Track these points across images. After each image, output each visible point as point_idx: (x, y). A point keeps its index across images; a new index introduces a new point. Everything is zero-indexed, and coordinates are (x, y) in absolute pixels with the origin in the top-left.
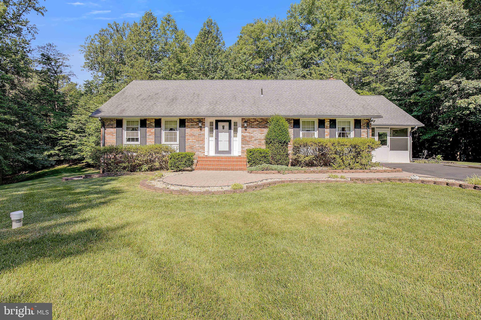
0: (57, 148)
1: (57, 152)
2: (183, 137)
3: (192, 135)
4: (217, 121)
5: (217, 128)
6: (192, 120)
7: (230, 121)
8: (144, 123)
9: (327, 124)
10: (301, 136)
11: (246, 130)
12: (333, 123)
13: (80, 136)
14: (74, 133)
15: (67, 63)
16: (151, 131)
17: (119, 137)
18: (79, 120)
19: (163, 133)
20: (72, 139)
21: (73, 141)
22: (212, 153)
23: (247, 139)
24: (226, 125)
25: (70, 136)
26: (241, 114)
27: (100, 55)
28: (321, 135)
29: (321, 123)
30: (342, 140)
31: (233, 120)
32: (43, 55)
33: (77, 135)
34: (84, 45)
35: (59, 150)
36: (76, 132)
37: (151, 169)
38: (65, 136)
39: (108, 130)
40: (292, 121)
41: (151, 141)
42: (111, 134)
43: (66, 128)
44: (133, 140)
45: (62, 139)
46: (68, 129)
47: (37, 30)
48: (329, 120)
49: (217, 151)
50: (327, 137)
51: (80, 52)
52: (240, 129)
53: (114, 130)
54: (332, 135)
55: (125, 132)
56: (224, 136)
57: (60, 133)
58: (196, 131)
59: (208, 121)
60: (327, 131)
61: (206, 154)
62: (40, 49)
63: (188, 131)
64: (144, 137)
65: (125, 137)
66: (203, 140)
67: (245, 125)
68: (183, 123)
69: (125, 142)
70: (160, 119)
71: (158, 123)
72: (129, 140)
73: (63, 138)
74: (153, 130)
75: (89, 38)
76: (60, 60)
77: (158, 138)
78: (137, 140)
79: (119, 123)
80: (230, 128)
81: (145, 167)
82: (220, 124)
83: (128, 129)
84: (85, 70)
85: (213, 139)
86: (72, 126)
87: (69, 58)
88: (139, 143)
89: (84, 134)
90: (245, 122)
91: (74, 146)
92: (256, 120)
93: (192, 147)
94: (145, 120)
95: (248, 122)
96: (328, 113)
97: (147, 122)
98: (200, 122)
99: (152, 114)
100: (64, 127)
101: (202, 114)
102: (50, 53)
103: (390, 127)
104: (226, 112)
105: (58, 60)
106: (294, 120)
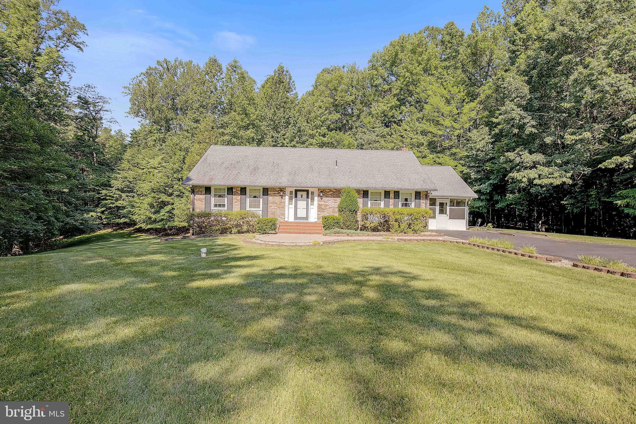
0: (99, 210)
1: (99, 214)
2: (266, 204)
3: (274, 203)
4: (296, 191)
5: (296, 196)
6: (273, 189)
7: (307, 191)
8: (230, 190)
9: (392, 195)
10: (369, 205)
11: (322, 199)
12: (397, 194)
13: (127, 196)
14: (120, 193)
15: (106, 107)
16: (237, 198)
17: (208, 203)
18: (126, 178)
19: (248, 200)
20: (117, 200)
21: (119, 202)
22: (291, 219)
23: (323, 207)
24: (305, 194)
25: (115, 196)
26: (317, 185)
27: (149, 100)
28: (387, 205)
29: (387, 194)
30: (406, 210)
31: (311, 190)
32: (79, 97)
33: (124, 195)
34: (128, 86)
35: (103, 212)
36: (122, 191)
37: (239, 232)
38: (110, 196)
39: (197, 196)
40: (362, 192)
41: (236, 208)
42: (200, 200)
43: (110, 186)
44: (220, 206)
45: (107, 200)
46: (113, 187)
47: (74, 68)
48: (393, 192)
49: (296, 217)
50: (391, 207)
51: (124, 94)
52: (316, 198)
53: (203, 197)
54: (395, 205)
55: (213, 199)
56: (302, 204)
57: (104, 192)
58: (277, 199)
59: (288, 191)
60: (392, 201)
61: (286, 220)
62: (76, 90)
63: (270, 198)
64: (231, 203)
65: (213, 203)
66: (284, 207)
67: (321, 195)
68: (266, 191)
69: (213, 208)
70: (245, 188)
71: (243, 191)
72: (216, 206)
73: (108, 198)
74: (239, 197)
75: (135, 79)
76: (99, 104)
77: (243, 206)
78: (224, 206)
79: (208, 190)
80: (308, 197)
81: (234, 230)
82: (299, 194)
83: (215, 196)
84: (130, 116)
85: (293, 206)
86: (117, 184)
87: (109, 101)
88: (225, 208)
89: (131, 194)
90: (322, 192)
91: (118, 208)
92: (330, 190)
93: (273, 213)
94: (232, 188)
95: (324, 192)
96: (393, 185)
97: (234, 190)
98: (281, 191)
99: (239, 182)
100: (108, 185)
101: (283, 185)
102: (89, 96)
103: (450, 198)
104: (302, 181)
105: (97, 104)
106: (364, 191)
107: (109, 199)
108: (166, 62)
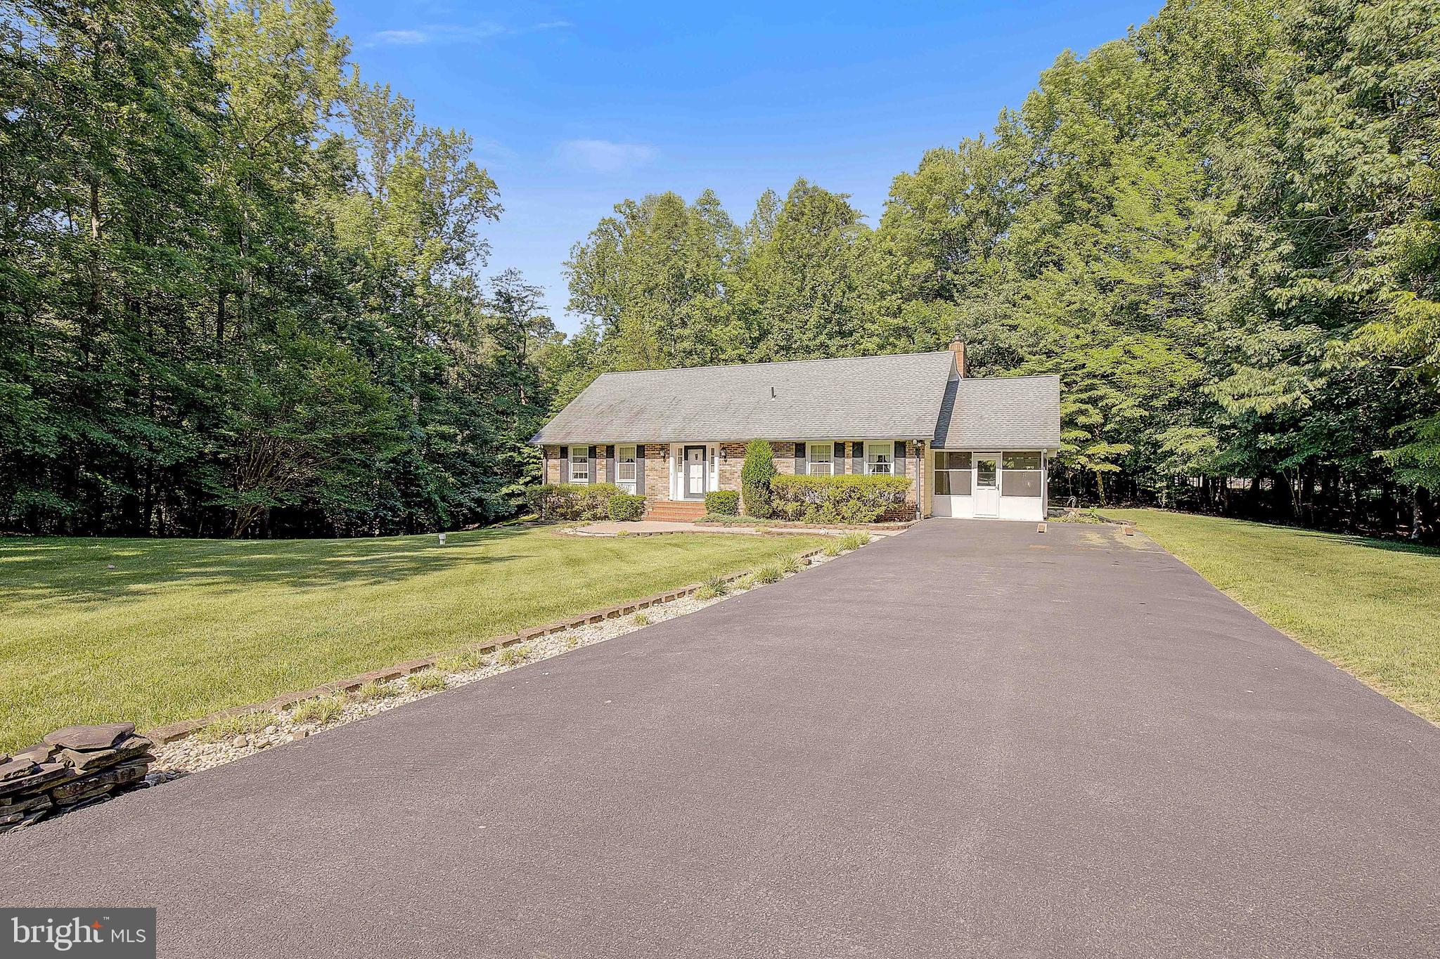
2: (642, 472)
3: (653, 469)
4: (687, 448)
5: (686, 458)
6: (652, 447)
7: (704, 448)
8: (593, 451)
9: (849, 450)
10: (808, 471)
11: (726, 461)
12: (858, 448)
15: (540, 302)
16: (601, 463)
17: (564, 471)
19: (617, 465)
22: (680, 497)
23: (728, 475)
24: (700, 453)
26: (720, 436)
28: (840, 470)
29: (840, 448)
30: (881, 477)
31: (708, 446)
32: (499, 293)
34: (569, 259)
37: (595, 518)
39: (552, 462)
40: (794, 447)
41: (602, 477)
42: (554, 467)
44: (581, 476)
48: (851, 444)
49: (688, 493)
50: (849, 472)
51: (563, 276)
52: (716, 459)
53: (557, 462)
54: (857, 470)
55: (571, 465)
56: (696, 470)
58: (658, 463)
59: (674, 449)
60: (849, 461)
61: (671, 498)
62: (496, 282)
63: (647, 462)
64: (594, 472)
65: (571, 471)
66: (667, 477)
67: (723, 454)
68: (641, 450)
69: (572, 479)
70: (613, 446)
71: (610, 450)
72: (576, 476)
74: (604, 462)
75: (576, 248)
76: (528, 298)
77: (610, 477)
78: (585, 475)
79: (564, 451)
80: (704, 459)
81: (587, 514)
82: (692, 453)
83: (575, 460)
84: (571, 313)
85: (681, 475)
87: (543, 291)
88: (587, 480)
90: (724, 448)
92: (739, 446)
93: (652, 488)
94: (595, 447)
95: (730, 449)
96: (850, 431)
97: (598, 451)
98: (664, 449)
99: (601, 439)
101: (663, 439)
102: (512, 288)
103: (1002, 451)
104: (696, 435)
105: (525, 300)
106: (796, 445)
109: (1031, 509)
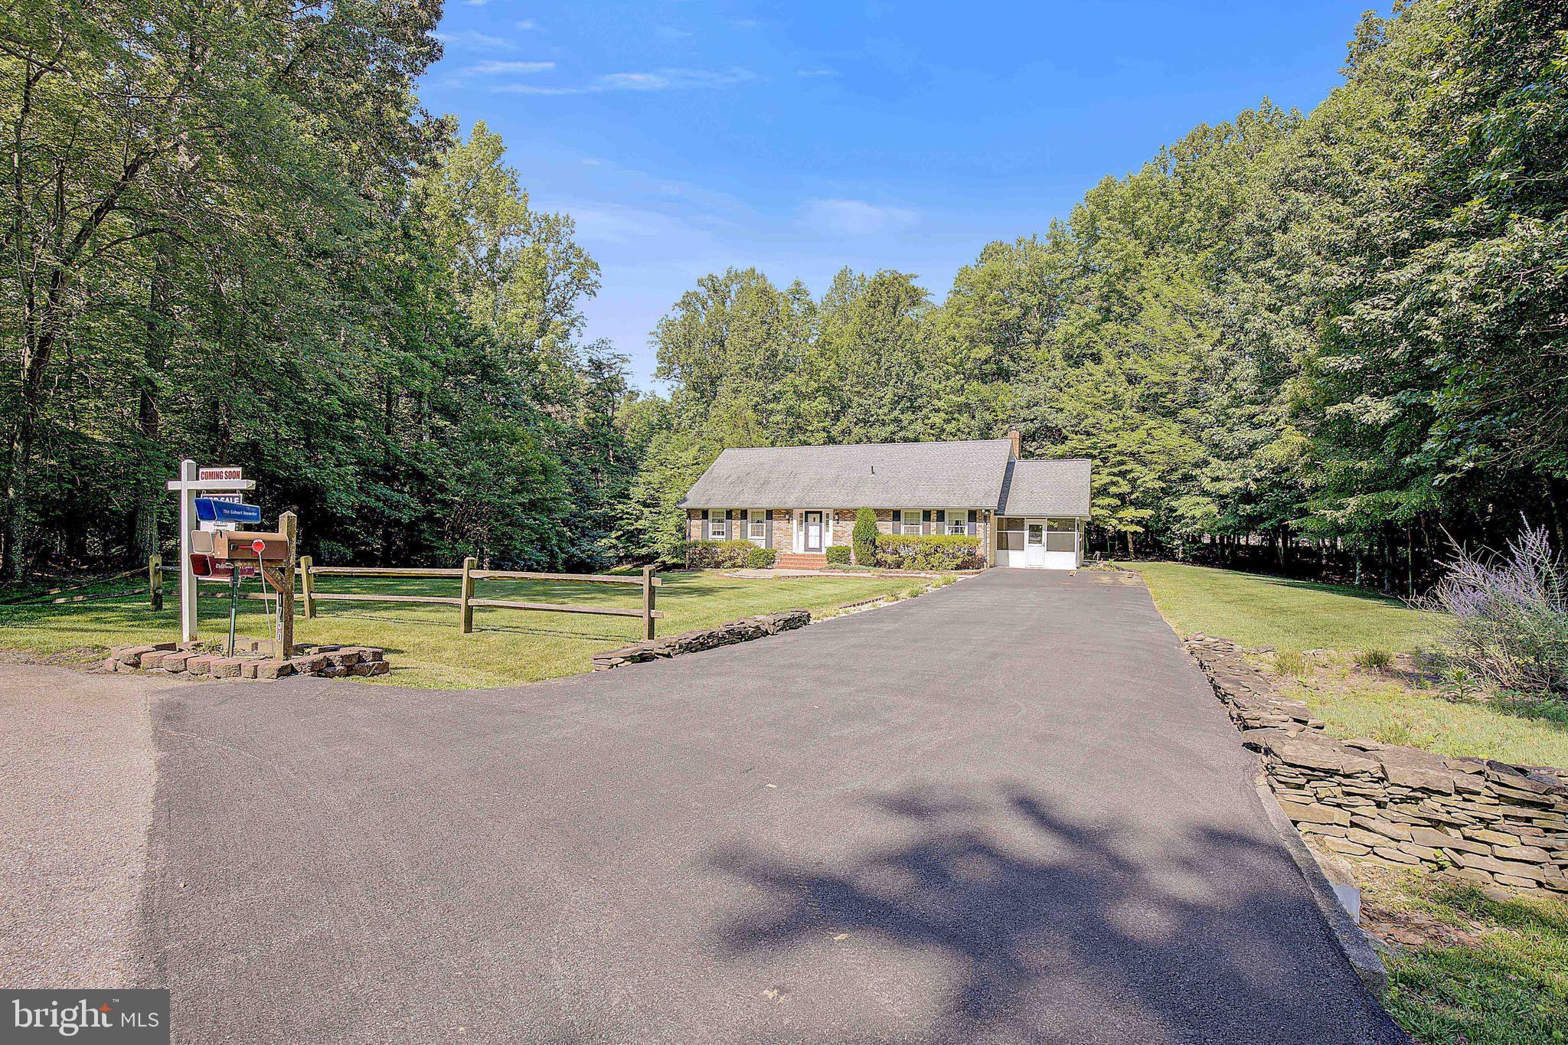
0: (614, 534)
1: (614, 541)
2: (770, 531)
3: (779, 529)
4: (807, 513)
5: (806, 521)
6: (779, 511)
7: (821, 513)
8: (729, 514)
9: (934, 516)
10: (903, 531)
11: (838, 523)
12: (941, 515)
13: (651, 513)
14: (641, 507)
15: (626, 367)
16: (737, 524)
17: (705, 530)
18: (650, 483)
19: (749, 525)
20: (638, 519)
21: (640, 522)
22: (801, 550)
23: (840, 534)
24: (817, 516)
25: (635, 512)
26: (833, 505)
28: (927, 531)
29: (927, 515)
30: (957, 537)
31: (824, 511)
32: (591, 360)
33: (646, 511)
34: (656, 330)
35: (617, 538)
36: (646, 505)
37: (734, 566)
38: (627, 513)
39: (694, 522)
40: (892, 513)
41: (736, 535)
42: (696, 526)
43: (627, 497)
44: (719, 533)
45: (623, 519)
46: (632, 499)
48: (935, 512)
49: (807, 548)
50: (934, 533)
51: (650, 345)
52: (831, 522)
53: (699, 522)
54: (940, 531)
55: (710, 525)
56: (814, 530)
57: (620, 507)
58: (783, 524)
59: (796, 513)
60: (934, 525)
61: (794, 551)
63: (775, 523)
64: (730, 530)
65: (711, 530)
66: (791, 535)
67: (836, 518)
68: (770, 514)
69: (711, 536)
70: (746, 511)
71: (744, 514)
72: (714, 534)
73: (625, 516)
74: (739, 523)
76: (617, 365)
77: (744, 532)
78: (722, 533)
79: (705, 514)
80: (821, 521)
81: (728, 564)
82: (811, 517)
83: (713, 521)
85: (802, 533)
86: (638, 493)
88: (724, 537)
89: (656, 510)
90: (837, 514)
91: (640, 531)
92: (848, 511)
93: (779, 543)
94: (731, 511)
95: (841, 514)
96: (934, 502)
97: (733, 514)
98: (788, 513)
99: (737, 504)
100: (624, 496)
101: (789, 506)
102: (603, 356)
103: (1047, 517)
104: (815, 502)
105: (613, 366)
106: (894, 512)
107: (627, 518)
108: (711, 278)
109: (1067, 561)
